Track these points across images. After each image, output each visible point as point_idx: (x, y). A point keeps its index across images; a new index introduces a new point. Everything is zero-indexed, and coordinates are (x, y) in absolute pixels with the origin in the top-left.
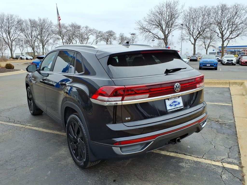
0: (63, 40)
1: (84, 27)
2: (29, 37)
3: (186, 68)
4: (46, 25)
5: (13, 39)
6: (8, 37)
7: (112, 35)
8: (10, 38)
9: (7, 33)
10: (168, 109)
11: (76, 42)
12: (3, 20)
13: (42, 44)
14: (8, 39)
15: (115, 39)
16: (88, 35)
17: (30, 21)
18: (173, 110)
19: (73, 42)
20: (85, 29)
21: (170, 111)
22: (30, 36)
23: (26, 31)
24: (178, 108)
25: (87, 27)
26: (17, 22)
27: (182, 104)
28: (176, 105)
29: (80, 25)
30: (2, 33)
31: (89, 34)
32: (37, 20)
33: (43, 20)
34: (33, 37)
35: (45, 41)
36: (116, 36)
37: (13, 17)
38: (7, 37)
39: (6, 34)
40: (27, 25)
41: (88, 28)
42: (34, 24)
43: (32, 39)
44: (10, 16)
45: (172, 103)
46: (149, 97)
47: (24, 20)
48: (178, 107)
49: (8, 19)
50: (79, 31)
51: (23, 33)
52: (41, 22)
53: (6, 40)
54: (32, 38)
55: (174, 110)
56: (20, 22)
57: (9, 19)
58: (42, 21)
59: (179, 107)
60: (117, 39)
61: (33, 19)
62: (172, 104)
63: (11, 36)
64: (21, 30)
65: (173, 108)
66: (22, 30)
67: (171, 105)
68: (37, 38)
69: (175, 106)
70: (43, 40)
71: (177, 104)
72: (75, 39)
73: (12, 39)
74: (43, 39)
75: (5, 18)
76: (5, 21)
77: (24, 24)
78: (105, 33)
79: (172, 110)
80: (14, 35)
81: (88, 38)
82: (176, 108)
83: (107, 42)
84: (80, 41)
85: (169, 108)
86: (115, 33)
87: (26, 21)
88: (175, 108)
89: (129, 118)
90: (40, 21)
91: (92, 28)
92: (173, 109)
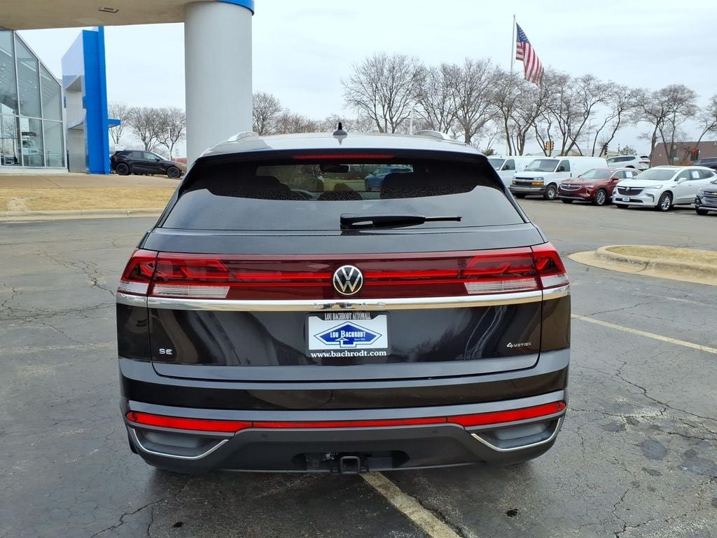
0: (506, 120)
1: (580, 80)
2: (435, 113)
3: (458, 219)
4: (483, 78)
5: (398, 121)
6: (388, 117)
7: (681, 101)
8: (391, 119)
9: (386, 106)
10: (310, 348)
11: (550, 126)
12: (382, 70)
13: (464, 132)
14: (386, 120)
15: (690, 113)
16: (588, 102)
17: (444, 69)
18: (333, 355)
19: (539, 124)
20: (582, 85)
21: (320, 355)
22: (438, 111)
23: (430, 99)
24: (359, 351)
25: (587, 80)
26: (412, 76)
27: (381, 342)
28: (351, 341)
29: (566, 73)
30: (375, 106)
31: (594, 99)
32: (461, 65)
33: (478, 66)
34: (445, 113)
35: (474, 126)
36: (696, 104)
37: (406, 62)
38: (385, 116)
39: (384, 107)
40: (434, 79)
41: (592, 82)
42: (451, 77)
43: (441, 120)
44: (397, 60)
45: (335, 331)
46: (229, 297)
47: (428, 69)
48: (358, 347)
49: (392, 69)
50: (562, 92)
51: (424, 103)
52: (471, 70)
53: (382, 123)
54: (442, 116)
55: (339, 355)
56: (418, 76)
57: (394, 68)
58: (474, 68)
59: (364, 350)
60: (698, 114)
61: (452, 65)
62: (336, 335)
63: (394, 113)
64: (419, 95)
65: (338, 347)
66: (421, 97)
67: (327, 338)
68: (455, 114)
69: (345, 343)
70: (470, 120)
71: (359, 339)
72: (547, 117)
73: (394, 120)
74: (469, 118)
75: (387, 66)
76: (386, 72)
77: (428, 80)
78: (655, 93)
79: (327, 355)
80: (401, 109)
81: (588, 112)
82: (350, 351)
83: (658, 123)
84: (560, 123)
85: (315, 343)
86: (697, 92)
87: (432, 73)
88: (341, 351)
89: (169, 352)
90: (469, 69)
91: (605, 82)
92: (336, 351)
